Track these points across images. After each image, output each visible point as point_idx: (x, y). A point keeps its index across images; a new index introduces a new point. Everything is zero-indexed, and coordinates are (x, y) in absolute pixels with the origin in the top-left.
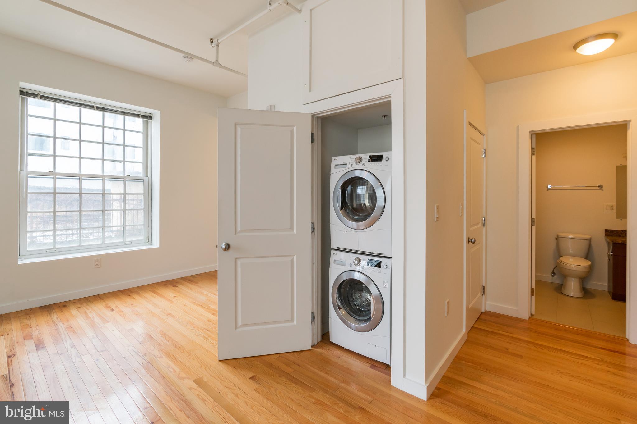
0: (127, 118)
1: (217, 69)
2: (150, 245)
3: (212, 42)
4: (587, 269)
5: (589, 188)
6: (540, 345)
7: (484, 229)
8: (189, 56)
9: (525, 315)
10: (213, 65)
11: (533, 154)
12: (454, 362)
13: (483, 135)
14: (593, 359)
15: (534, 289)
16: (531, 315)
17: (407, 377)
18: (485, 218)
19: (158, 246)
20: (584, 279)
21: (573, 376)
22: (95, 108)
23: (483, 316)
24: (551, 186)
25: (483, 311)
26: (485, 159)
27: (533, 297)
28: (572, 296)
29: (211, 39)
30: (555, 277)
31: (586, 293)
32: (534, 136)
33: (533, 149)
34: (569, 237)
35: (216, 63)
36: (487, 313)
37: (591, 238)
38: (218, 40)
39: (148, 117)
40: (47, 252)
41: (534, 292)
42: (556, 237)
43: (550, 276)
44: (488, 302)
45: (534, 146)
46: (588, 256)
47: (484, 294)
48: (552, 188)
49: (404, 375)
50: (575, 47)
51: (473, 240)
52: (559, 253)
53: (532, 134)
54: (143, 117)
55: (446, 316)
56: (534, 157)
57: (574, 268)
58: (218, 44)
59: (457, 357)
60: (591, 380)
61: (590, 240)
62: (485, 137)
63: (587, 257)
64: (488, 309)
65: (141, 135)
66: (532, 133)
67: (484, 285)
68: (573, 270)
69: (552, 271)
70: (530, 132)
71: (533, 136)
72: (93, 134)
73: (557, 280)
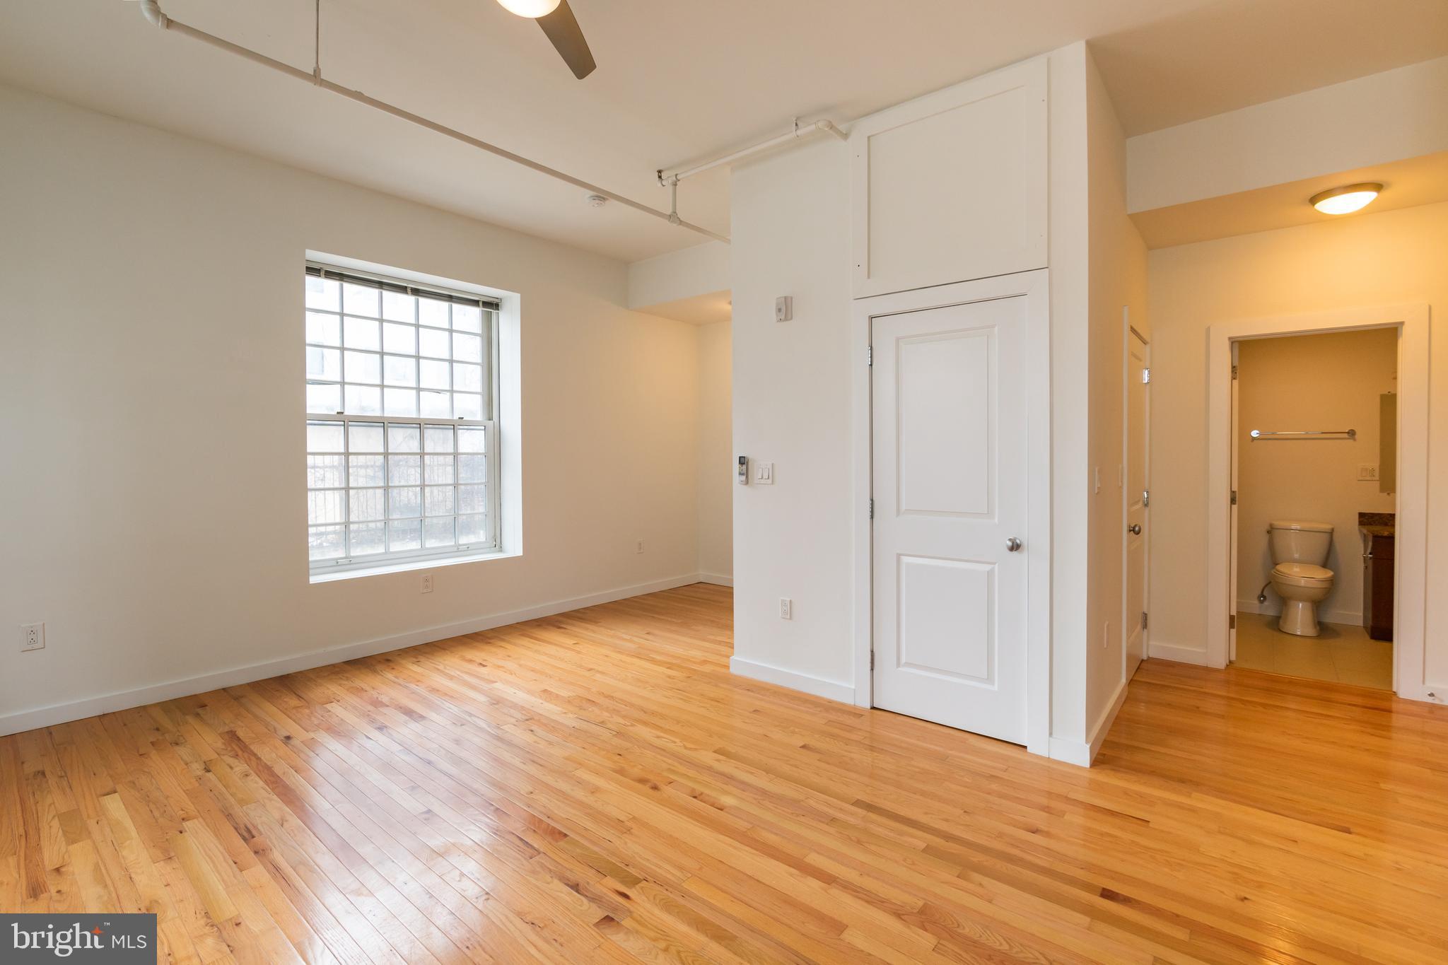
0: (456, 307)
1: (674, 226)
2: (499, 551)
3: (660, 177)
4: (1324, 585)
5: (1329, 435)
6: (1250, 702)
7: (1147, 510)
8: (601, 196)
9: (1219, 662)
10: (669, 221)
11: (1233, 378)
12: (1115, 724)
13: (1145, 343)
14: (1338, 718)
15: (1234, 616)
16: (1230, 662)
17: (1054, 735)
18: (1147, 492)
19: (519, 552)
20: (1320, 602)
21: (1307, 738)
22: (409, 290)
23: (1143, 664)
24: (1258, 432)
25: (1145, 658)
26: (1148, 386)
27: (1234, 631)
28: (1299, 633)
29: (660, 172)
30: (1266, 603)
31: (1324, 630)
32: (1236, 345)
33: (1233, 368)
34: (1293, 527)
35: (673, 217)
36: (1150, 660)
37: (1333, 530)
38: (676, 175)
39: (492, 305)
40: (337, 563)
41: (1234, 622)
42: (1267, 527)
43: (1256, 602)
44: (1151, 643)
45: (1236, 364)
46: (1327, 560)
47: (1145, 626)
48: (1262, 437)
49: (1051, 734)
50: (1314, 200)
51: (1137, 529)
52: (1273, 558)
53: (1232, 343)
54: (486, 304)
55: (1105, 646)
56: (1236, 383)
57: (1303, 582)
58: (676, 182)
59: (1117, 717)
60: (1335, 743)
61: (1331, 532)
62: (1148, 347)
63: (1325, 565)
64: (1153, 654)
65: (478, 339)
66: (1232, 340)
67: (1146, 611)
68: (1300, 587)
69: (1259, 592)
70: (1230, 338)
71: (1234, 344)
72: (400, 339)
73: (1269, 610)
